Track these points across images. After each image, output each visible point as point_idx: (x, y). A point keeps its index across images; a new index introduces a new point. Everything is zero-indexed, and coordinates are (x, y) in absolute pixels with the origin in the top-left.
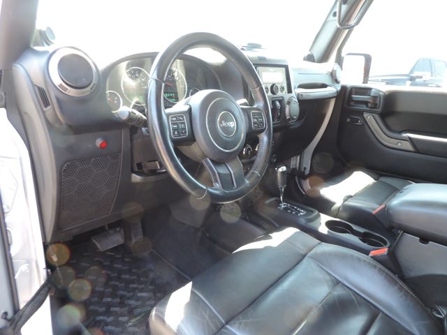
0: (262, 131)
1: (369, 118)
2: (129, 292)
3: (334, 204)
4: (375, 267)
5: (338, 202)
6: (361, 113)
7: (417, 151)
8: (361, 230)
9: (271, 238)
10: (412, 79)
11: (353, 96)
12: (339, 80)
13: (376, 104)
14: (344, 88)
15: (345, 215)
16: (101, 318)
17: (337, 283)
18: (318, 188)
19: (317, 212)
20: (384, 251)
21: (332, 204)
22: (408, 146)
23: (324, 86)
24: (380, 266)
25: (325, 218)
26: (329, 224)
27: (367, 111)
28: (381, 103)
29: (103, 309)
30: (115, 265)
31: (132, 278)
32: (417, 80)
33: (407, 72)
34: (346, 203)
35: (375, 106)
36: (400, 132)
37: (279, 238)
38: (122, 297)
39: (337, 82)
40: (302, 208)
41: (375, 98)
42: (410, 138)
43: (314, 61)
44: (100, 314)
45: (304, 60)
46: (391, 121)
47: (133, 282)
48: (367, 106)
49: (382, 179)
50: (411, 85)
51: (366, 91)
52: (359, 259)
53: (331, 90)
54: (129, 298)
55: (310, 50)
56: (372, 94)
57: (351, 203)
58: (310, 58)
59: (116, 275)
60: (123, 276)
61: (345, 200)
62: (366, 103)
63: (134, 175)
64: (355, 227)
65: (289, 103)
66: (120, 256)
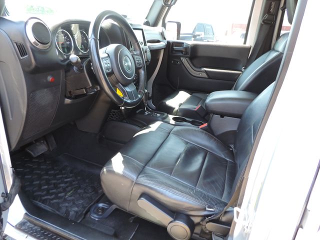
0: (141, 68)
1: (184, 60)
2: (58, 180)
3: (174, 108)
4: (203, 132)
5: (177, 108)
6: (179, 57)
7: (209, 78)
8: (191, 120)
9: (150, 127)
10: (195, 36)
11: (174, 47)
12: (166, 38)
13: (187, 52)
14: (168, 42)
15: (180, 114)
16: (46, 197)
17: (187, 143)
18: (164, 101)
19: (166, 114)
20: (206, 125)
21: (173, 109)
22: (205, 75)
23: (158, 41)
24: (205, 132)
25: (171, 117)
26: (174, 119)
27: (182, 57)
28: (189, 51)
29: (45, 193)
30: (42, 167)
31: (56, 172)
32: (198, 37)
33: (191, 32)
34: (181, 107)
35: (187, 53)
36: (200, 68)
37: (154, 127)
38: (54, 184)
39: (165, 39)
40: (158, 113)
41: (186, 48)
42: (205, 71)
43: (150, 26)
44: (44, 196)
45: (144, 24)
46: (195, 61)
47: (58, 174)
48: (182, 53)
49: (194, 94)
50: (194, 40)
51: (181, 44)
52: (195, 130)
53: (162, 44)
54: (59, 183)
55: (146, 18)
56: (184, 46)
57: (182, 107)
58: (147, 23)
59: (44, 172)
60: (49, 173)
61: (180, 106)
62: (181, 51)
63: (66, 99)
64: (187, 119)
65: (146, 52)
66: (43, 161)
